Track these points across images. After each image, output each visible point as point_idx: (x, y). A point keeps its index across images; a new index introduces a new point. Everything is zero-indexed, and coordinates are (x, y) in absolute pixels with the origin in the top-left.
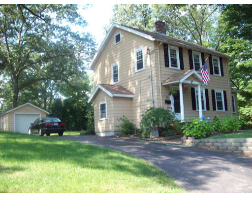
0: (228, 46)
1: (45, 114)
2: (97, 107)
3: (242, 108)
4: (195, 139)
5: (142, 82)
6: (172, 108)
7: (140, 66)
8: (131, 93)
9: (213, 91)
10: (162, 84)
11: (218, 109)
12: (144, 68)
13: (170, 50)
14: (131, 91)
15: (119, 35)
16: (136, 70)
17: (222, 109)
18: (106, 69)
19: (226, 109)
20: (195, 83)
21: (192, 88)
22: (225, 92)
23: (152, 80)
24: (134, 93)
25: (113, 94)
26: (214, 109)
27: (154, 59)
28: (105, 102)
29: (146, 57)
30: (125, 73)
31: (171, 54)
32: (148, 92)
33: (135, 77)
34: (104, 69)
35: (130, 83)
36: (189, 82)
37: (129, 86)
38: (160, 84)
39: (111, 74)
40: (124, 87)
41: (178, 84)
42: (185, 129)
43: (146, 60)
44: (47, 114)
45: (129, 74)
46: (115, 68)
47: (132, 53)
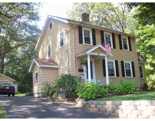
0: (140, 31)
1: (13, 81)
2: (34, 75)
3: (152, 75)
4: (86, 100)
5: (63, 56)
6: (84, 75)
7: (62, 44)
8: (57, 65)
9: (122, 62)
10: (75, 56)
11: (127, 76)
12: (64, 45)
13: (85, 31)
14: (57, 63)
15: (51, 23)
16: (60, 47)
17: (130, 76)
18: (45, 49)
19: (134, 76)
20: (102, 54)
21: (103, 60)
22: (133, 63)
23: (68, 54)
24: (59, 64)
25: (40, 65)
26: (124, 76)
27: (69, 37)
28: (38, 72)
29: (65, 37)
30: (54, 50)
31: (85, 34)
32: (66, 63)
33: (59, 52)
34: (44, 48)
35: (56, 57)
36: (96, 54)
37: (56, 59)
38: (74, 57)
39: (47, 51)
40: (53, 60)
41: (86, 56)
42: (78, 92)
43: (65, 39)
44: (14, 81)
45: (56, 51)
46: (49, 47)
47: (58, 35)
